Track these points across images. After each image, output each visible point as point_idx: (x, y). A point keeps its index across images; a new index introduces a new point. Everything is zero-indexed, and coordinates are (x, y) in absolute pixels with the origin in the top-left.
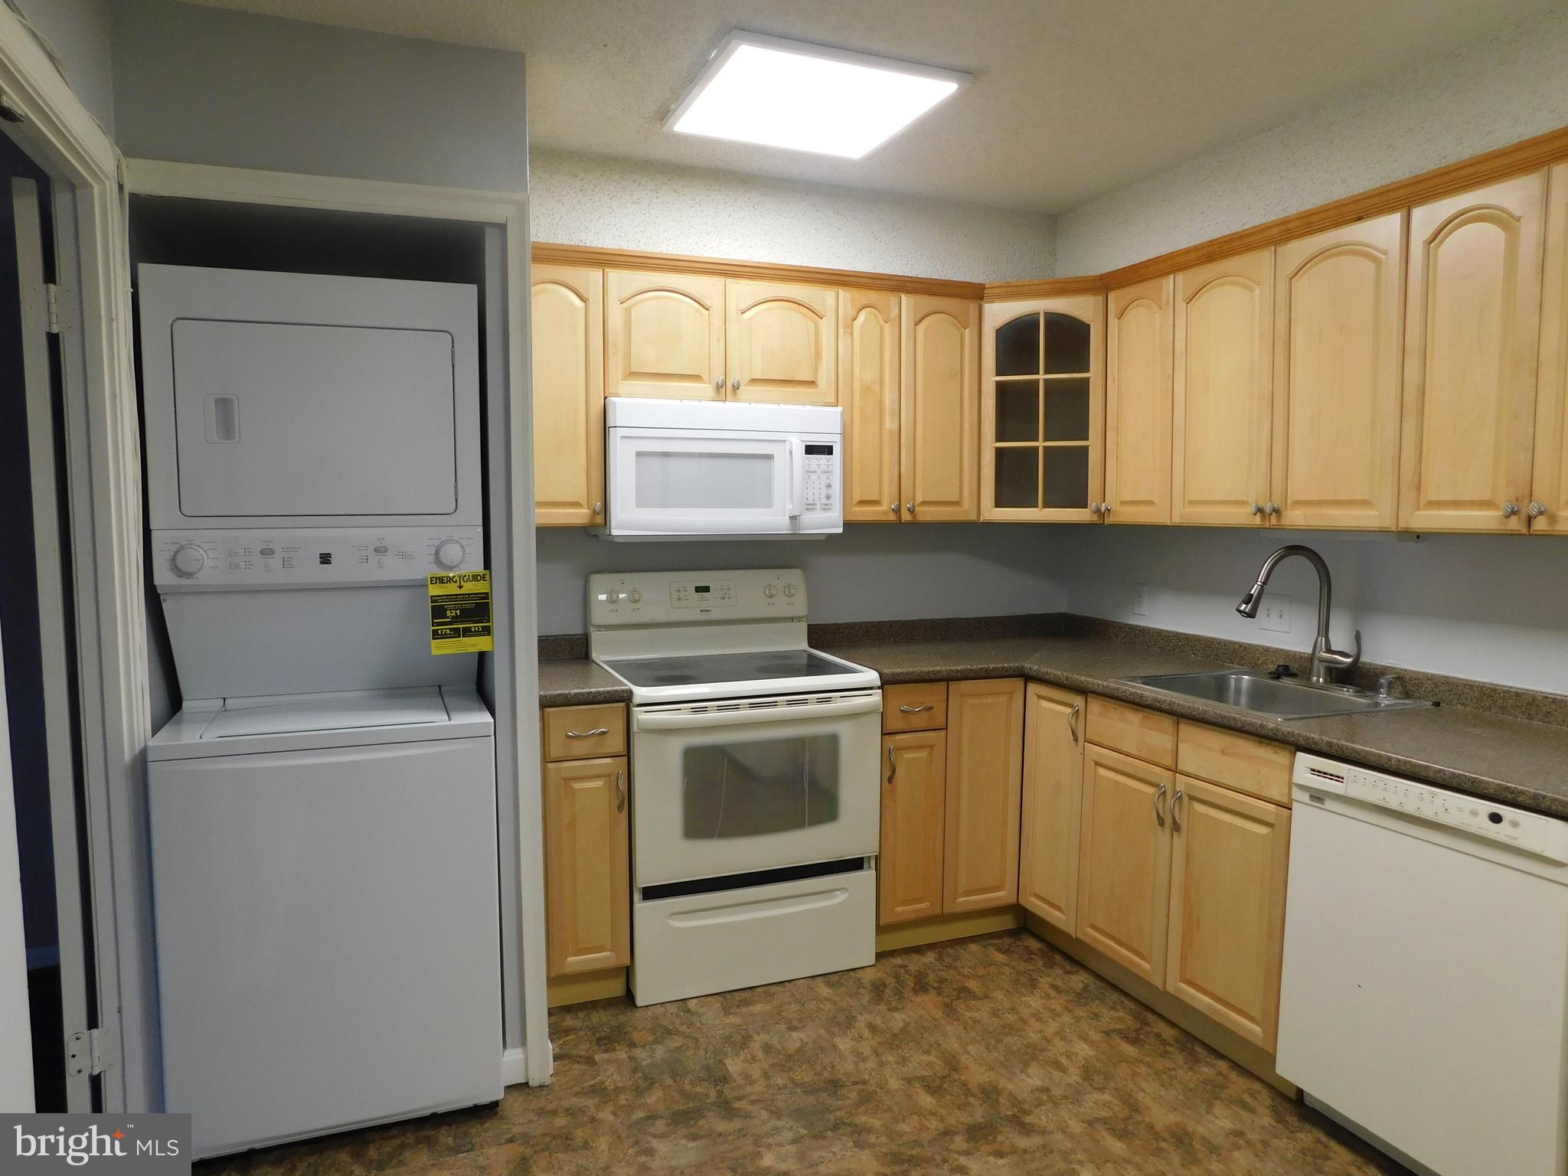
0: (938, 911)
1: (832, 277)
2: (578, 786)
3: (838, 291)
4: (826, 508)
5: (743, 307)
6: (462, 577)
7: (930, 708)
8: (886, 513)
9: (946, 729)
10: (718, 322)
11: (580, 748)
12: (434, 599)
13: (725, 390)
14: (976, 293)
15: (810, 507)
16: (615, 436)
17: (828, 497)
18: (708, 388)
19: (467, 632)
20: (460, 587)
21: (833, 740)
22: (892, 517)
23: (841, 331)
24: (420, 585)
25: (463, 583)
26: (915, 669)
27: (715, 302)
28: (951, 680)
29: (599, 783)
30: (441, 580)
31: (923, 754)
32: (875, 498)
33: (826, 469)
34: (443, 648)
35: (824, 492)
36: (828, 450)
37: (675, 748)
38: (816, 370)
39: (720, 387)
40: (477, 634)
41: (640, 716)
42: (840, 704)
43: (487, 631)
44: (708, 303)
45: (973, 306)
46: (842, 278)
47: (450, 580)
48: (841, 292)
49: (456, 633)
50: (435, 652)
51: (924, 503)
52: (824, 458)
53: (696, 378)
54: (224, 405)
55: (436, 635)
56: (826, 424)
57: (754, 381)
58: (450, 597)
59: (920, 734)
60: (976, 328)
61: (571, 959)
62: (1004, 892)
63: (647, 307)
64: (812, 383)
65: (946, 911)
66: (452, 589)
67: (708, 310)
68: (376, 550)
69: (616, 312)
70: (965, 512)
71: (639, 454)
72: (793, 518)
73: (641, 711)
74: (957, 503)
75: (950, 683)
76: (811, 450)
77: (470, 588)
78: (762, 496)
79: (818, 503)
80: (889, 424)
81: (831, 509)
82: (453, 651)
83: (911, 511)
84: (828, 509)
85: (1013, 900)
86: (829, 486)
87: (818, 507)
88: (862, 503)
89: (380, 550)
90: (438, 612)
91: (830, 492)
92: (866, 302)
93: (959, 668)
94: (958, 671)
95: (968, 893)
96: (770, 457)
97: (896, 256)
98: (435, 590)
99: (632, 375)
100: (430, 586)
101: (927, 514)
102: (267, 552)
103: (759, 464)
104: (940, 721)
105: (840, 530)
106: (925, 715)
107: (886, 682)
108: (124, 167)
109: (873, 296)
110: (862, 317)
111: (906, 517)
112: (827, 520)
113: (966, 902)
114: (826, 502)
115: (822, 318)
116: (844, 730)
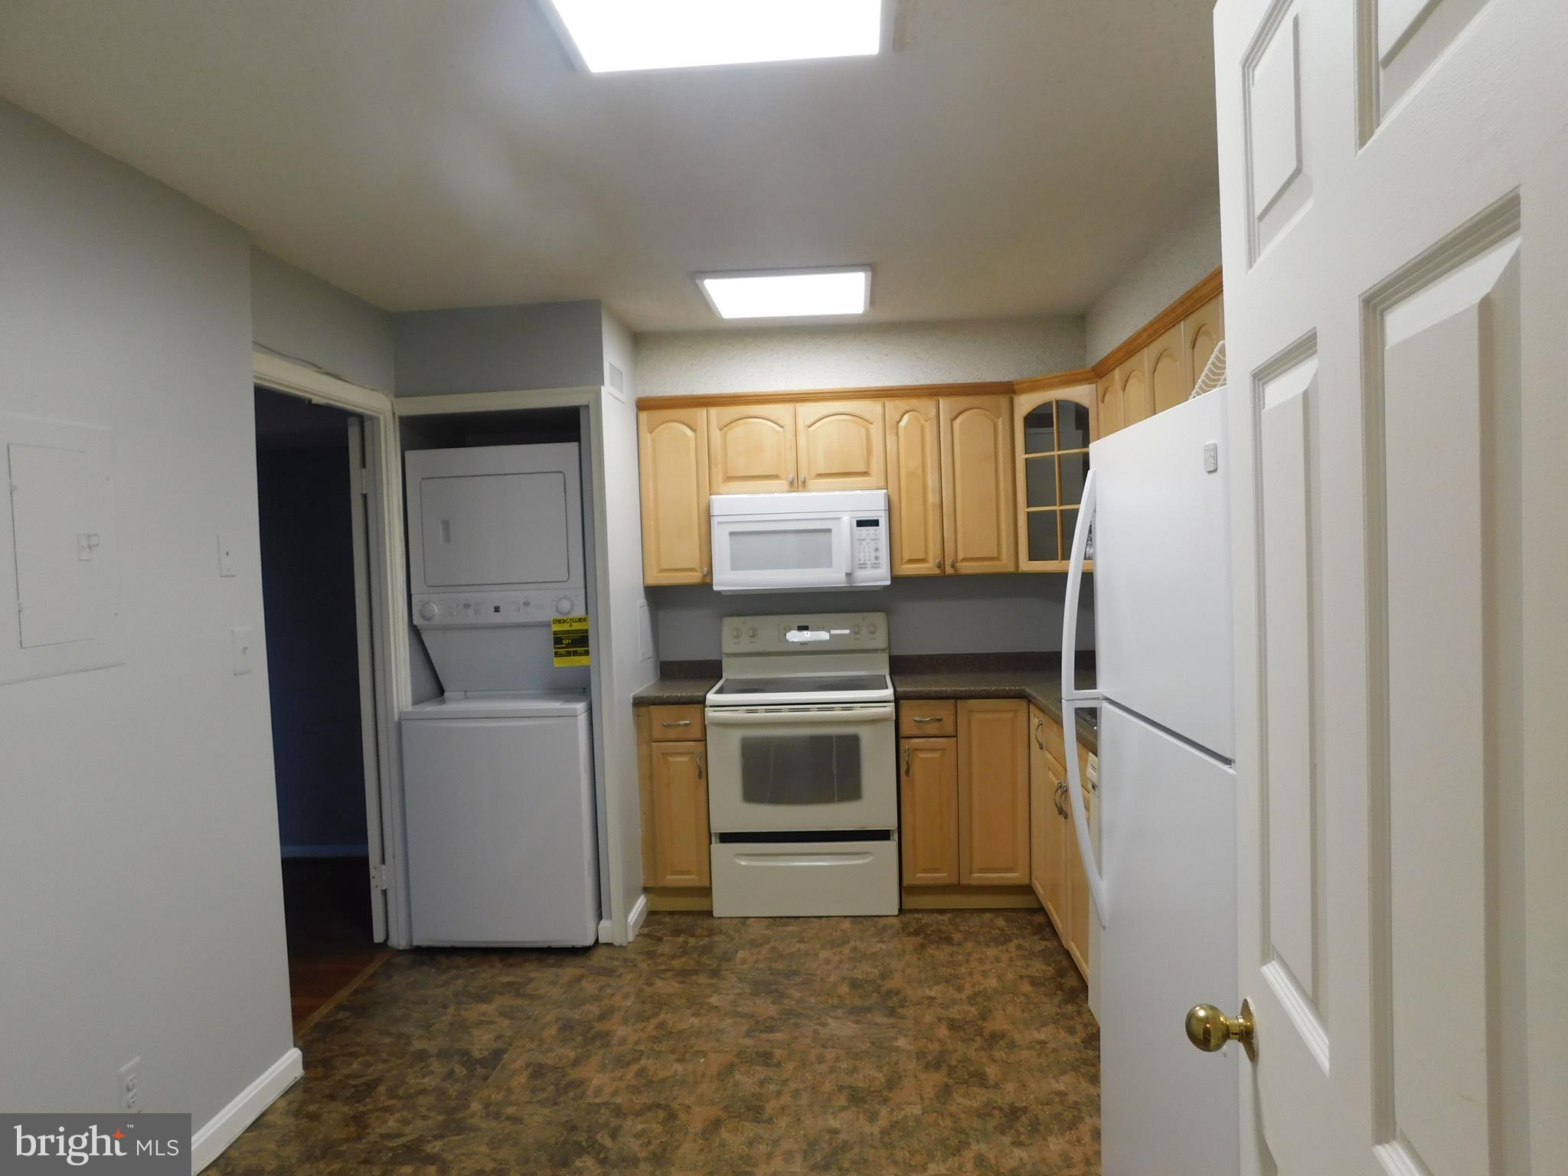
0: (954, 881)
1: (881, 392)
2: (671, 759)
3: (884, 403)
4: (876, 566)
5: (809, 422)
6: (572, 620)
7: (939, 720)
8: (931, 568)
9: (956, 736)
10: (790, 436)
11: (672, 734)
12: (555, 633)
13: (797, 484)
14: (1008, 390)
15: (863, 566)
16: (715, 521)
17: (877, 558)
18: (783, 484)
19: (575, 653)
20: (571, 626)
21: (854, 740)
22: (937, 571)
23: (888, 432)
24: (547, 625)
25: (572, 624)
26: (924, 689)
27: (788, 422)
28: (958, 698)
29: (685, 759)
30: (559, 621)
31: (936, 755)
32: (922, 557)
33: (874, 537)
34: (560, 663)
35: (873, 554)
36: (875, 523)
37: (735, 737)
38: (868, 463)
39: (791, 483)
40: (581, 654)
41: (711, 714)
42: (858, 712)
43: (587, 653)
44: (782, 423)
45: (1003, 401)
46: (889, 392)
47: (564, 621)
48: (887, 403)
49: (569, 654)
50: (556, 665)
51: (965, 560)
52: (872, 529)
53: (776, 477)
54: (446, 524)
55: (557, 655)
56: (873, 503)
57: (819, 476)
58: (565, 632)
59: (933, 740)
60: (1007, 417)
61: (669, 877)
62: (1017, 874)
63: (739, 431)
64: (865, 474)
65: (964, 881)
66: (566, 627)
67: (782, 427)
68: (525, 604)
69: (716, 435)
70: (1006, 565)
71: (732, 534)
72: (848, 575)
73: (710, 710)
74: (997, 559)
75: (958, 701)
76: (861, 523)
77: (577, 626)
78: (824, 558)
79: (869, 563)
80: (933, 498)
81: (879, 567)
82: (566, 665)
83: (953, 566)
84: (876, 567)
85: (1026, 881)
86: (877, 550)
87: (869, 566)
88: (911, 561)
89: (527, 604)
90: (558, 641)
91: (878, 554)
92: (907, 408)
93: (963, 689)
94: (962, 691)
95: (983, 870)
96: (829, 531)
97: (936, 369)
98: (556, 628)
99: (729, 479)
100: (553, 625)
101: (966, 568)
102: (467, 606)
103: (821, 537)
104: (949, 728)
105: (888, 583)
106: (936, 725)
107: (898, 699)
108: (395, 403)
109: (914, 402)
110: (906, 418)
111: (949, 570)
112: (878, 575)
113: (978, 877)
114: (876, 562)
115: (871, 424)
116: (864, 733)
